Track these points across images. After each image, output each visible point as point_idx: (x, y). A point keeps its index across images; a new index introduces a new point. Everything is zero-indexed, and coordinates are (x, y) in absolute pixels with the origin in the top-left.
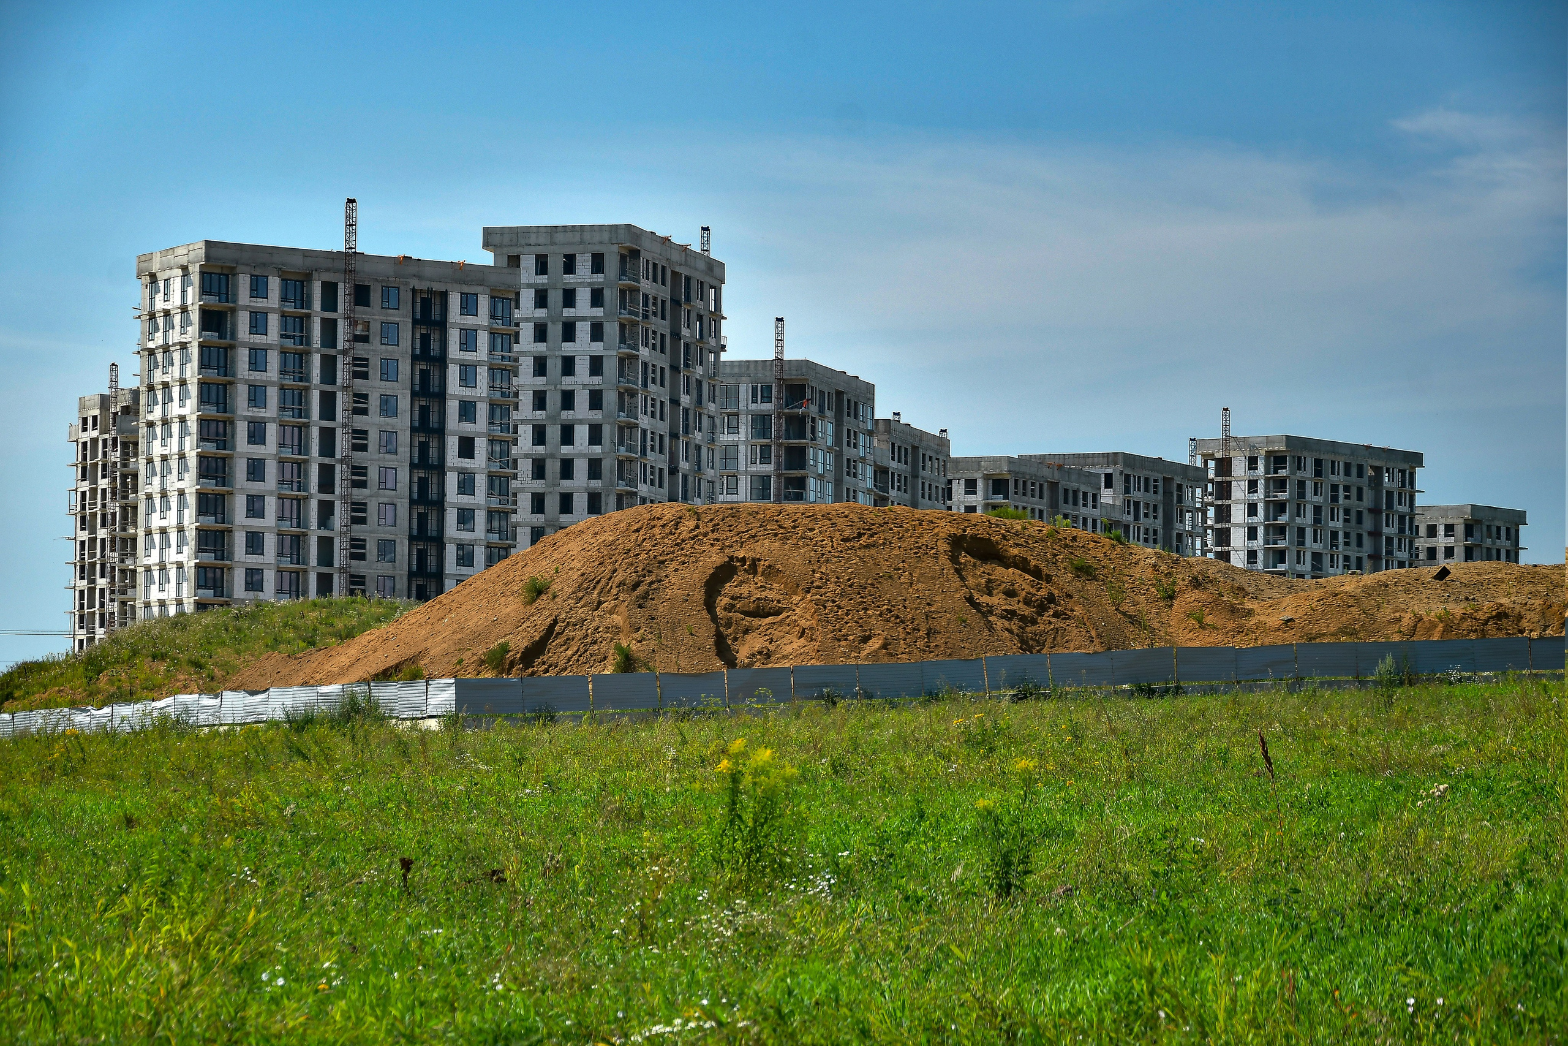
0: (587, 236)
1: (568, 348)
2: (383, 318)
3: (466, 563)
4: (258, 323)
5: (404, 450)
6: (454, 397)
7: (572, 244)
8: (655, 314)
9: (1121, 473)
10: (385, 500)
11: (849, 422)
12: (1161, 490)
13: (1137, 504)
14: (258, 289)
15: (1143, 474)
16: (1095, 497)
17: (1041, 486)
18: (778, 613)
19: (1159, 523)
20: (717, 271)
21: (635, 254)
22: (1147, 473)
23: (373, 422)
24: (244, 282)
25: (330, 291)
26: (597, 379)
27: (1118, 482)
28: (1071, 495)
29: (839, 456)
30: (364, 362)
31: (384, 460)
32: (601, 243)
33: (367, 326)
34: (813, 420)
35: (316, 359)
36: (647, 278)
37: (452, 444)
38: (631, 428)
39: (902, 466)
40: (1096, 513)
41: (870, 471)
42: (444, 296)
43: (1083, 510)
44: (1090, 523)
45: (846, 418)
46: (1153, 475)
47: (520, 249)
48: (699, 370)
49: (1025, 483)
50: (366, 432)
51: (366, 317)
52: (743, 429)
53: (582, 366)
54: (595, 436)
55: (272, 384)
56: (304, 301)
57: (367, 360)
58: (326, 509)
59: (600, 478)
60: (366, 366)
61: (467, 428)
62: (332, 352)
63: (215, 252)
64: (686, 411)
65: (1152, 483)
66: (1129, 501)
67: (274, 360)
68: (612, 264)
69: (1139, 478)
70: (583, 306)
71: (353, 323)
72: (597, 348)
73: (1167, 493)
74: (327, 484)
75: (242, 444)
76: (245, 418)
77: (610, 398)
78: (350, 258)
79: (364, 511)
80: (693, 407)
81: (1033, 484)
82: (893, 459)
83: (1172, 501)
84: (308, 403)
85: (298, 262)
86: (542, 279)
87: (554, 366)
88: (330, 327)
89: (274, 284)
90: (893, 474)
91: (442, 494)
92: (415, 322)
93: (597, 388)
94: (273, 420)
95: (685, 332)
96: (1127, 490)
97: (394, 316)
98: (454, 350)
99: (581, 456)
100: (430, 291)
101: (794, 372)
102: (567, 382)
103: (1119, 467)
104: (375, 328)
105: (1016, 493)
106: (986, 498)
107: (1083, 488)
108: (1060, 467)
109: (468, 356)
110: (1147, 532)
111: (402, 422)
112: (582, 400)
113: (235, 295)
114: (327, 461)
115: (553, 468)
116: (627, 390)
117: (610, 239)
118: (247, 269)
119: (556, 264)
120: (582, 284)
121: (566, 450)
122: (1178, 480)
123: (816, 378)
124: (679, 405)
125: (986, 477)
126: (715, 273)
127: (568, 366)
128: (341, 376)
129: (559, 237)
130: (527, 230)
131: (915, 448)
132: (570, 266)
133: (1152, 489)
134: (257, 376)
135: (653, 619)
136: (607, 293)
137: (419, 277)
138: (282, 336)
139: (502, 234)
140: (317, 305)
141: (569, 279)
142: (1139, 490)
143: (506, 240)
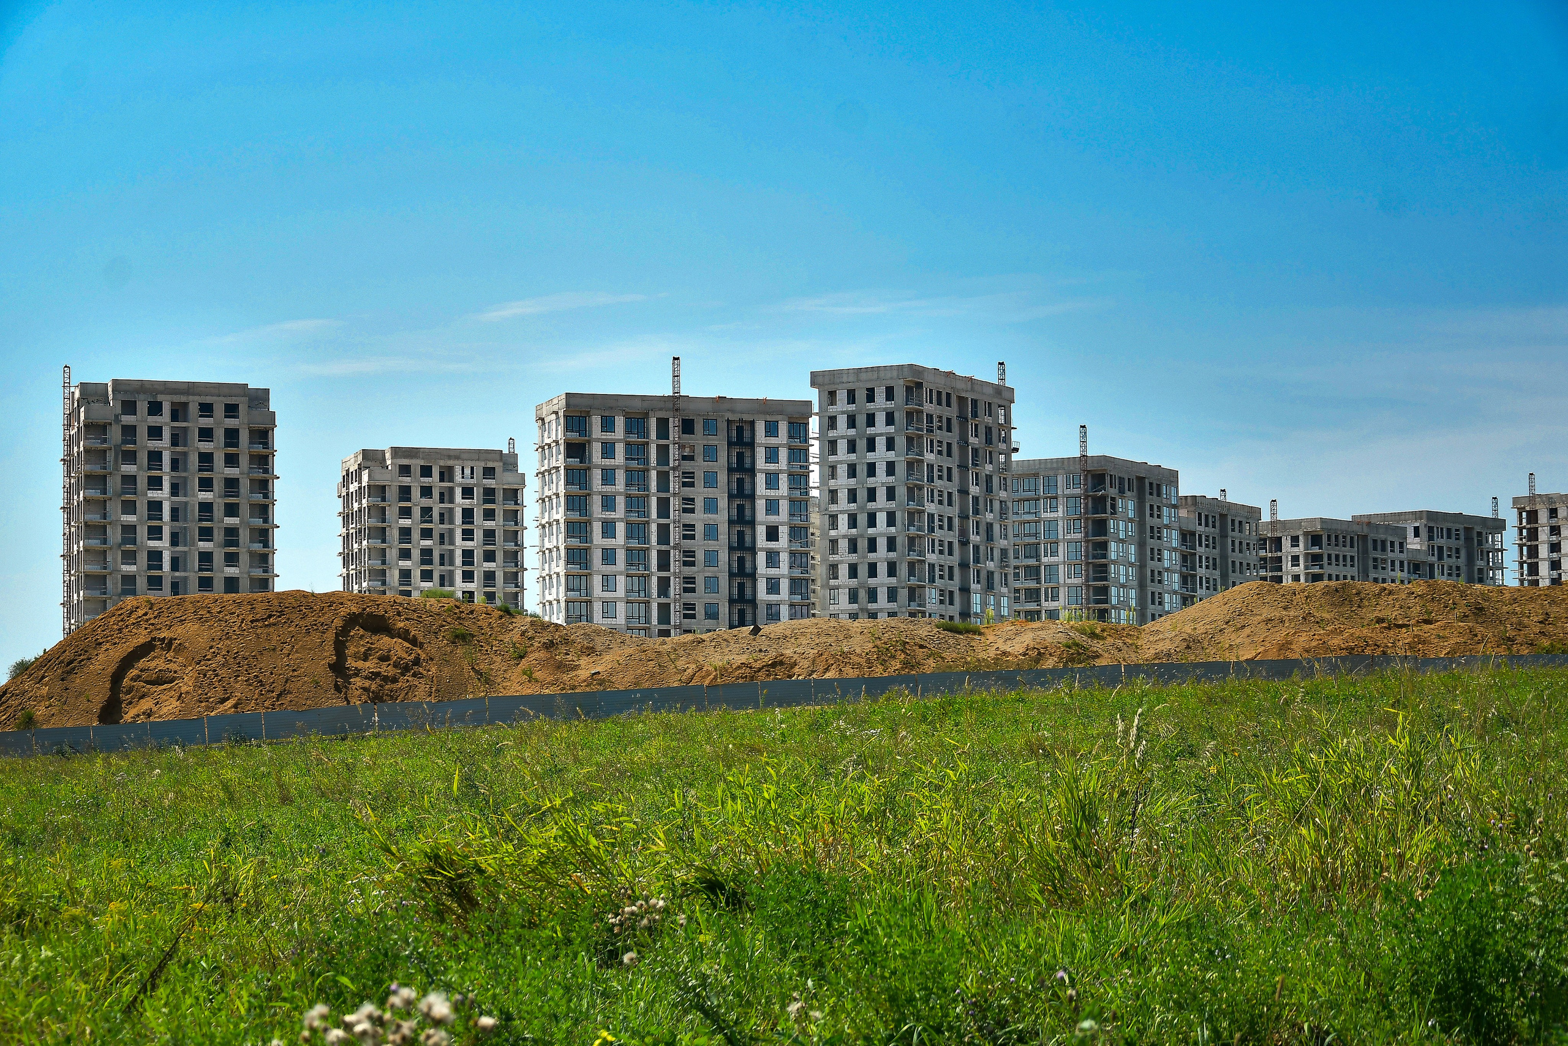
0: (882, 374)
1: (871, 457)
2: (705, 442)
3: (775, 618)
4: (608, 450)
5: (723, 537)
6: (762, 497)
7: (871, 380)
8: (940, 428)
9: (1425, 525)
10: (709, 574)
11: (1150, 500)
12: (1462, 537)
13: (1440, 549)
14: (608, 425)
15: (1446, 525)
16: (1401, 545)
17: (1352, 538)
18: (171, 682)
19: (1462, 561)
20: (1005, 394)
21: (919, 385)
22: (1449, 525)
23: (699, 518)
24: (596, 421)
25: (663, 424)
26: (891, 479)
27: (1424, 532)
28: (1379, 543)
29: (1141, 524)
30: (690, 475)
31: (708, 545)
32: (891, 378)
33: (692, 448)
34: (1113, 499)
35: (653, 474)
36: (931, 402)
37: (761, 531)
38: (920, 513)
39: (1210, 529)
40: (1403, 556)
41: (1175, 534)
42: (752, 423)
43: (1390, 555)
44: (1397, 564)
45: (1148, 496)
46: (1454, 527)
47: (836, 386)
48: (989, 468)
49: (1337, 537)
50: (694, 526)
51: (692, 442)
52: (1060, 509)
53: (881, 469)
54: (891, 521)
55: (620, 494)
56: (644, 432)
57: (693, 473)
58: (664, 584)
59: (895, 551)
60: (693, 478)
61: (773, 519)
62: (666, 468)
63: (572, 401)
64: (976, 499)
65: (1453, 532)
66: (1433, 546)
67: (620, 477)
68: (900, 393)
69: (1442, 529)
70: (881, 425)
71: (682, 447)
72: (891, 456)
73: (1469, 539)
74: (664, 565)
75: (597, 537)
76: (600, 519)
77: (901, 492)
78: (676, 401)
79: (694, 583)
80: (983, 495)
81: (1344, 537)
82: (1200, 524)
83: (1473, 544)
84: (649, 506)
85: (638, 404)
86: (852, 407)
87: (862, 470)
88: (663, 451)
89: (620, 422)
90: (1200, 536)
91: (755, 568)
92: (730, 444)
93: (891, 485)
94: (621, 520)
95: (972, 440)
96: (1431, 538)
97: (713, 441)
98: (761, 463)
99: (881, 535)
100: (741, 421)
101: (1096, 465)
102: (871, 482)
103: (1424, 521)
104: (699, 450)
105: (1329, 545)
106: (1306, 548)
107: (1390, 539)
108: (1369, 524)
109: (772, 467)
110: (1450, 568)
111: (721, 518)
112: (881, 494)
113: (591, 431)
114: (664, 548)
115: (862, 544)
116: (916, 485)
117: (898, 375)
118: (599, 412)
119: (861, 396)
120: (879, 410)
121: (871, 531)
122: (1478, 529)
123: (1114, 468)
124: (968, 494)
125: (1306, 534)
126: (1003, 396)
127: (871, 470)
128: (674, 485)
129: (863, 376)
130: (840, 372)
131: (1223, 517)
132: (871, 397)
133: (1453, 537)
134: (608, 489)
135: (67, 689)
136: (896, 415)
137: (733, 411)
138: (627, 459)
139: (824, 376)
140: (653, 435)
141: (871, 406)
142: (1442, 537)
143: (827, 380)
